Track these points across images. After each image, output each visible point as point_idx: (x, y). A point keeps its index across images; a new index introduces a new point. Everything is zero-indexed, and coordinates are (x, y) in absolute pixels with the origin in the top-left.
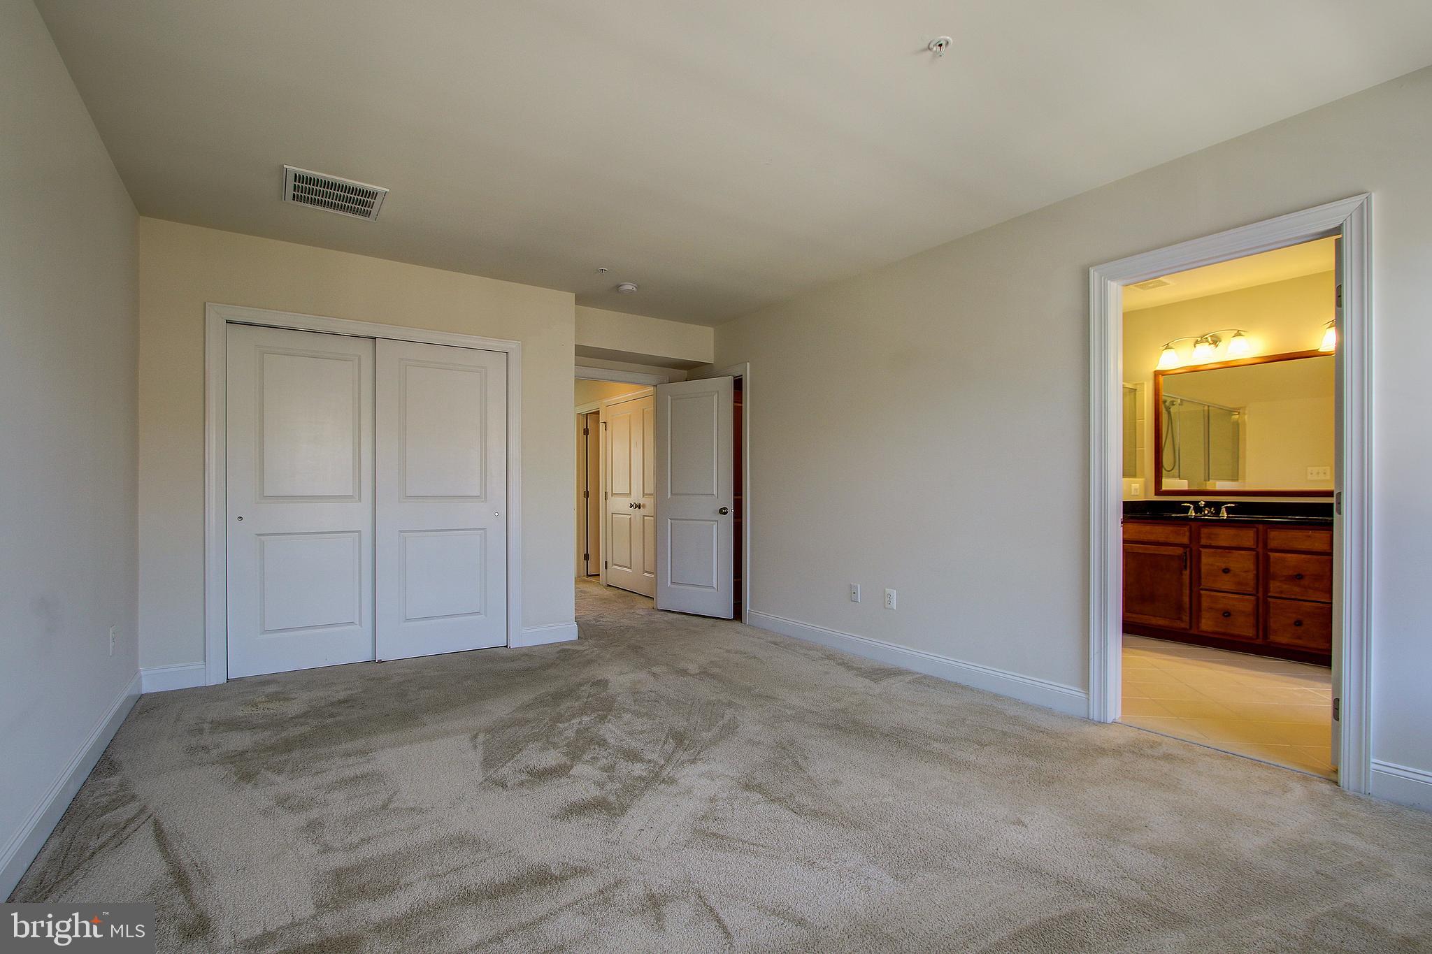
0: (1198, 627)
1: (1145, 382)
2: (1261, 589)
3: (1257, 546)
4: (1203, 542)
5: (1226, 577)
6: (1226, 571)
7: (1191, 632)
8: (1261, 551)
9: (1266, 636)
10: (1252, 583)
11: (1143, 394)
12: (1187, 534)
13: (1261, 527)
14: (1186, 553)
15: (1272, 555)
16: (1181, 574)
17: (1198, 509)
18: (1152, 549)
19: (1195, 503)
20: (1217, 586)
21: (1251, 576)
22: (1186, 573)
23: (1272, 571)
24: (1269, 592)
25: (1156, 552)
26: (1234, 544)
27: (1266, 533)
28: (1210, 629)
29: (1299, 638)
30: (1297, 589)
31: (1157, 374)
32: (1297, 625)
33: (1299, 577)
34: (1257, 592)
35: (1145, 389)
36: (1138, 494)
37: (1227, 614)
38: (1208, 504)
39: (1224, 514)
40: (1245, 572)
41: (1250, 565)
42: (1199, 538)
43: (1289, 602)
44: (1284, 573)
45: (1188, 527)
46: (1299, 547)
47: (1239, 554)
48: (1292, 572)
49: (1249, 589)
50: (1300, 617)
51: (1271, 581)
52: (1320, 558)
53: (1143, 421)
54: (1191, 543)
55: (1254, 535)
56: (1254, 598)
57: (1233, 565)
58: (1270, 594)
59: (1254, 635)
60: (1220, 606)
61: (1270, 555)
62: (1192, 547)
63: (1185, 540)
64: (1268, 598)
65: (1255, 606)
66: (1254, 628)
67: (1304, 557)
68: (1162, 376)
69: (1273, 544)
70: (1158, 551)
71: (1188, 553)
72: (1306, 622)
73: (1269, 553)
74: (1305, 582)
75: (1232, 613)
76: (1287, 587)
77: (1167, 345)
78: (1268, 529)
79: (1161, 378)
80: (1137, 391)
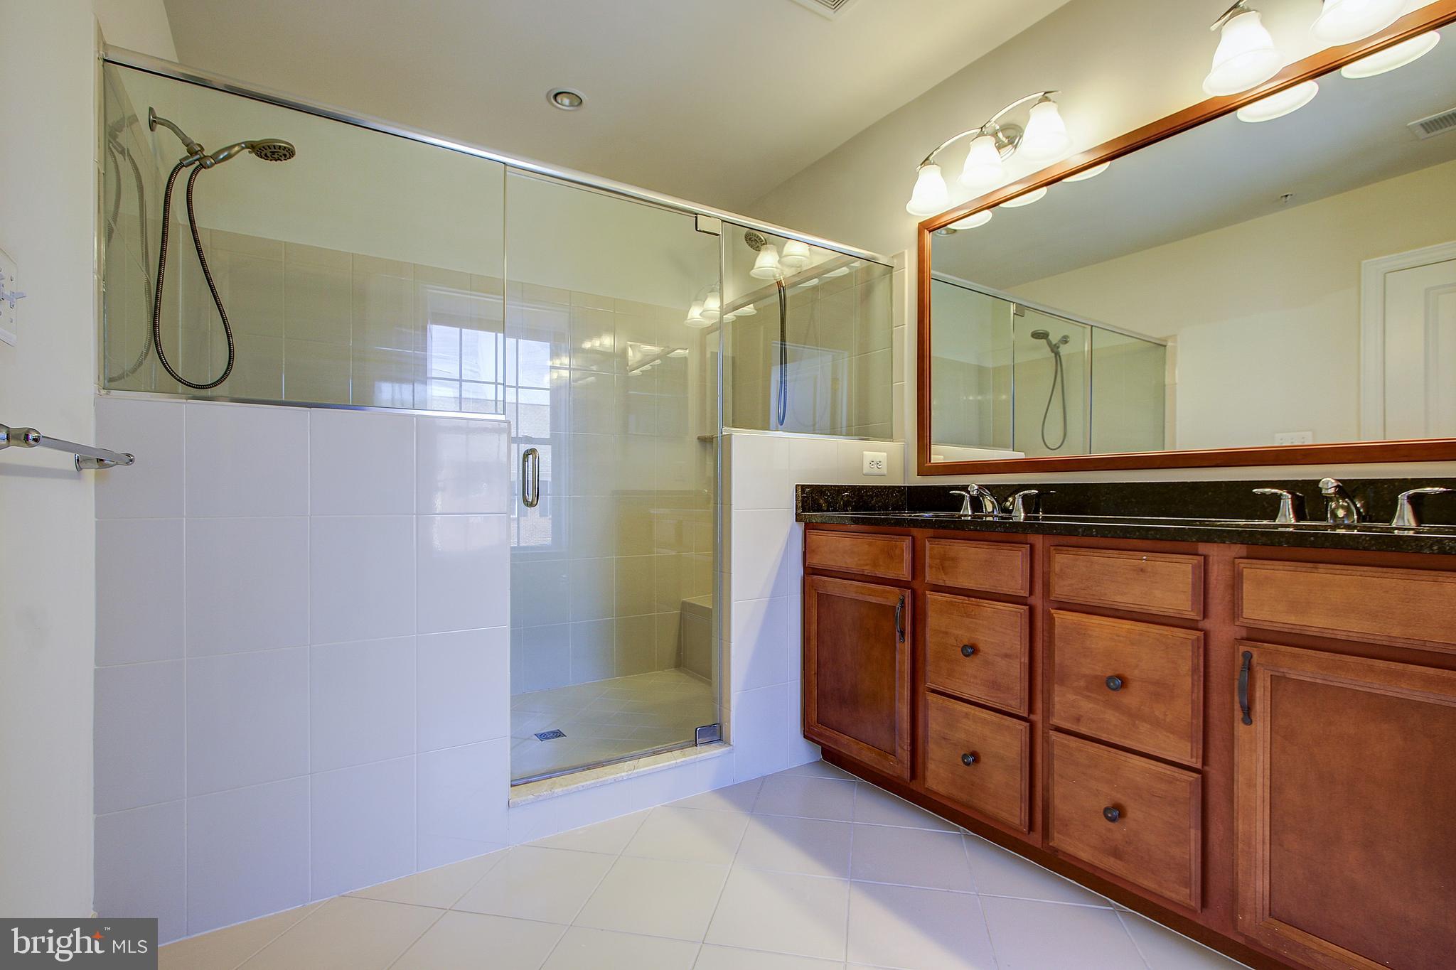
0: (924, 781)
1: (906, 251)
2: (1039, 705)
3: (1031, 593)
4: (933, 576)
5: (971, 667)
6: (971, 650)
7: (913, 785)
8: (1037, 604)
9: (1046, 834)
10: (1020, 688)
11: (904, 272)
12: (909, 557)
13: (1038, 541)
14: (903, 602)
15: (1062, 617)
16: (899, 652)
18: (853, 590)
20: (952, 686)
21: (1017, 668)
22: (905, 649)
23: (1059, 659)
24: (1054, 715)
25: (860, 598)
26: (986, 586)
27: (1048, 559)
28: (942, 787)
29: (1116, 853)
30: (1111, 717)
31: (928, 227)
32: (1112, 820)
33: (1116, 683)
34: (1031, 710)
35: (906, 266)
36: (886, 472)
37: (973, 758)
40: (1006, 656)
41: (1017, 641)
42: (924, 567)
43: (1096, 750)
44: (1088, 672)
45: (908, 541)
46: (1118, 598)
47: (994, 612)
48: (1101, 669)
49: (1013, 703)
50: (1121, 798)
51: (1057, 687)
52: (1166, 633)
53: (903, 328)
54: (913, 578)
55: (1022, 562)
56: (1021, 727)
57: (982, 638)
58: (1055, 721)
59: (1023, 822)
60: (960, 736)
61: (1053, 619)
62: (916, 587)
63: (905, 573)
64: (1051, 732)
65: (1023, 748)
66: (1023, 805)
67: (1127, 625)
68: (930, 232)
69: (1062, 589)
70: (862, 593)
71: (908, 601)
72: (1135, 813)
73: (1053, 611)
74: (1131, 699)
75: (983, 759)
76: (1090, 709)
77: (927, 159)
78: (1052, 548)
79: (928, 237)
80: (894, 269)
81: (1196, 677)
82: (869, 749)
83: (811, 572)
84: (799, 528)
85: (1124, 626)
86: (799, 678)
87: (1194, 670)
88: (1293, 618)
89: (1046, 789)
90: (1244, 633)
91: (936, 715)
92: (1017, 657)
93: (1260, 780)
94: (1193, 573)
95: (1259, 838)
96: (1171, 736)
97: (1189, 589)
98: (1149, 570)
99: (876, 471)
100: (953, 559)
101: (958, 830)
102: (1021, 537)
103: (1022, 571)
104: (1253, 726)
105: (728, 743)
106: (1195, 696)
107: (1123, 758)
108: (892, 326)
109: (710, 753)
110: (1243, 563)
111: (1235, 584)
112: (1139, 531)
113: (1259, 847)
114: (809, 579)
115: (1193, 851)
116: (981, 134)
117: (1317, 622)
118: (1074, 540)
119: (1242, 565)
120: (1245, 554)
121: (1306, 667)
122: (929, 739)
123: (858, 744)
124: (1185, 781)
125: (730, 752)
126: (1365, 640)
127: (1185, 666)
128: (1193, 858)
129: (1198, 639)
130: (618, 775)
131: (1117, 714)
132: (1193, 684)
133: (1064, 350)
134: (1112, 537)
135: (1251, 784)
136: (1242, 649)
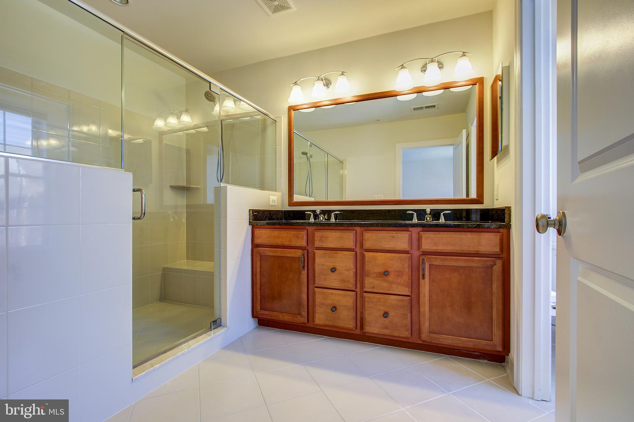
0: (313, 321)
1: (282, 116)
2: (358, 285)
3: (356, 247)
4: (317, 244)
5: (333, 276)
6: (333, 270)
7: (308, 325)
8: (358, 250)
9: (362, 327)
10: (352, 280)
11: (281, 124)
12: (305, 237)
13: (358, 229)
14: (304, 255)
15: (367, 254)
16: (301, 274)
17: (316, 216)
18: (279, 252)
19: (314, 212)
20: (326, 284)
21: (351, 274)
22: (305, 272)
23: (366, 269)
24: (365, 287)
25: (283, 255)
26: (338, 245)
27: (362, 235)
28: (321, 323)
29: (387, 328)
30: (385, 284)
31: (292, 108)
32: (385, 317)
33: (386, 273)
34: (356, 288)
35: (283, 122)
36: (276, 204)
37: (334, 309)
38: (323, 212)
39: (333, 220)
40: (348, 270)
41: (350, 264)
42: (313, 241)
43: (379, 296)
44: (376, 271)
45: (306, 231)
46: (386, 246)
47: (343, 255)
48: (381, 270)
49: (350, 286)
50: (387, 310)
51: (366, 278)
52: (401, 256)
53: (281, 147)
54: (307, 245)
55: (353, 236)
56: (353, 294)
57: (338, 265)
58: (366, 290)
59: (354, 327)
60: (329, 302)
61: (365, 255)
62: (308, 249)
63: (303, 243)
64: (364, 293)
65: (354, 301)
66: (354, 321)
67: (389, 255)
68: (293, 110)
69: (367, 245)
70: (284, 253)
71: (306, 255)
72: (391, 314)
73: (364, 253)
74: (391, 278)
75: (338, 308)
76: (378, 283)
77: (296, 82)
78: (364, 231)
79: (293, 112)
80: (277, 122)
81: (409, 268)
82: (287, 315)
83: (255, 246)
84: (250, 227)
85: (388, 255)
86: (250, 292)
87: (409, 266)
88: (435, 247)
89: (362, 313)
90: (421, 253)
91: (319, 296)
92: (352, 270)
93: (426, 295)
94: (409, 237)
95: (427, 311)
96: (402, 287)
97: (407, 241)
98: (396, 236)
99: (274, 204)
100: (326, 237)
101: (324, 337)
102: (352, 228)
103: (353, 240)
104: (425, 280)
105: (225, 326)
106: (409, 274)
107: (388, 297)
108: (276, 145)
109: (219, 332)
110: (422, 233)
111: (419, 239)
112: (394, 225)
113: (426, 314)
114: (255, 250)
115: (409, 320)
116: (318, 80)
117: (441, 248)
118: (372, 228)
119: (422, 234)
120: (421, 230)
121: (438, 261)
122: (316, 305)
123: (282, 314)
124: (407, 300)
125: (228, 330)
126: (451, 252)
127: (406, 265)
128: (409, 322)
129: (410, 256)
130: (184, 351)
131: (386, 283)
132: (409, 270)
133: (311, 160)
134: (385, 227)
135: (424, 297)
136: (422, 258)
